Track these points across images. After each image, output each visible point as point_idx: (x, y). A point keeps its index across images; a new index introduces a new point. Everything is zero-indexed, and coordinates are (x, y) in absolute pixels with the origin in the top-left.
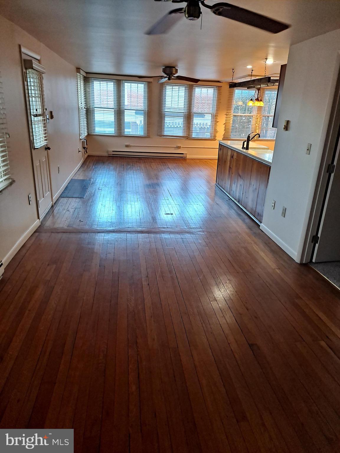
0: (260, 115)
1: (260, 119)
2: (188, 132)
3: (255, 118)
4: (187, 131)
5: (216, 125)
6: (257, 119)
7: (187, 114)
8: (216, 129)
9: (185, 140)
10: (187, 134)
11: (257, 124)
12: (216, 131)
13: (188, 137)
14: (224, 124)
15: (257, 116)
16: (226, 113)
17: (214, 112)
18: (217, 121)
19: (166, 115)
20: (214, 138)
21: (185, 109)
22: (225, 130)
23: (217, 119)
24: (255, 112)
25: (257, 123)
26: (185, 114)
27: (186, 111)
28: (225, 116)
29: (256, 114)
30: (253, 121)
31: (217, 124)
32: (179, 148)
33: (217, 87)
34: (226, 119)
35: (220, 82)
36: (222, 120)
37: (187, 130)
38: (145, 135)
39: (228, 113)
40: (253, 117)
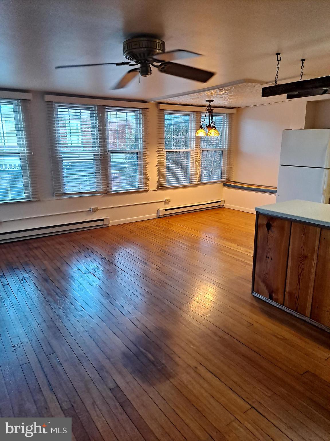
0: (199, 149)
1: (199, 155)
2: (105, 184)
3: (193, 154)
4: (105, 182)
5: (145, 168)
6: (196, 155)
7: (101, 155)
8: (147, 174)
9: (103, 196)
10: (104, 187)
11: (197, 163)
12: (146, 178)
13: (107, 192)
14: (157, 166)
15: (196, 151)
16: (158, 150)
17: (141, 148)
18: (147, 162)
19: (63, 158)
20: (144, 189)
21: (95, 147)
22: (159, 174)
23: (146, 159)
24: (193, 146)
25: (197, 161)
26: (96, 155)
27: (98, 150)
28: (156, 154)
29: (195, 149)
30: (192, 158)
31: (147, 167)
32: (94, 210)
33: (141, 110)
34: (158, 158)
35: (146, 102)
36: (153, 160)
37: (104, 180)
38: (28, 198)
39: (160, 150)
40: (191, 152)
